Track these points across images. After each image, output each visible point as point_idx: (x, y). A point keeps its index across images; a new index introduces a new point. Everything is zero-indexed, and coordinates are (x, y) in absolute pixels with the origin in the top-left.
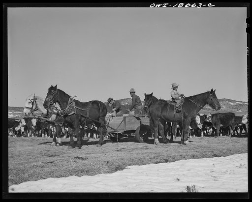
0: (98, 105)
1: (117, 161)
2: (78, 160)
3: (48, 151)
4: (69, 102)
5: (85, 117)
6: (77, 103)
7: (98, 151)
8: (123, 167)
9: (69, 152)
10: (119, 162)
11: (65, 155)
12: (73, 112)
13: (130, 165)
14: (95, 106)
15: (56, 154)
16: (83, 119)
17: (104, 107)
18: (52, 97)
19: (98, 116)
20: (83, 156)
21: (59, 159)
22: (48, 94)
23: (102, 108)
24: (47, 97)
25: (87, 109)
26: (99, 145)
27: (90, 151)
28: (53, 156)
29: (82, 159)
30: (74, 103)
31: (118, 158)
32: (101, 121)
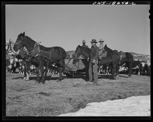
0: (59, 50)
1: (78, 97)
2: (42, 96)
3: (18, 85)
4: (35, 47)
5: (48, 59)
6: (42, 47)
7: (58, 86)
8: (84, 104)
9: (35, 86)
10: (81, 99)
11: (31, 89)
12: (38, 55)
13: (90, 102)
14: (57, 51)
15: (24, 88)
16: (46, 60)
17: (63, 52)
18: (20, 42)
19: (58, 59)
20: (47, 92)
21: (25, 94)
22: (17, 40)
23: (62, 53)
24: (16, 42)
25: (50, 53)
26: (59, 81)
27: (52, 86)
28: (21, 90)
29: (46, 94)
30: (39, 47)
31: (78, 94)
32: (61, 62)
